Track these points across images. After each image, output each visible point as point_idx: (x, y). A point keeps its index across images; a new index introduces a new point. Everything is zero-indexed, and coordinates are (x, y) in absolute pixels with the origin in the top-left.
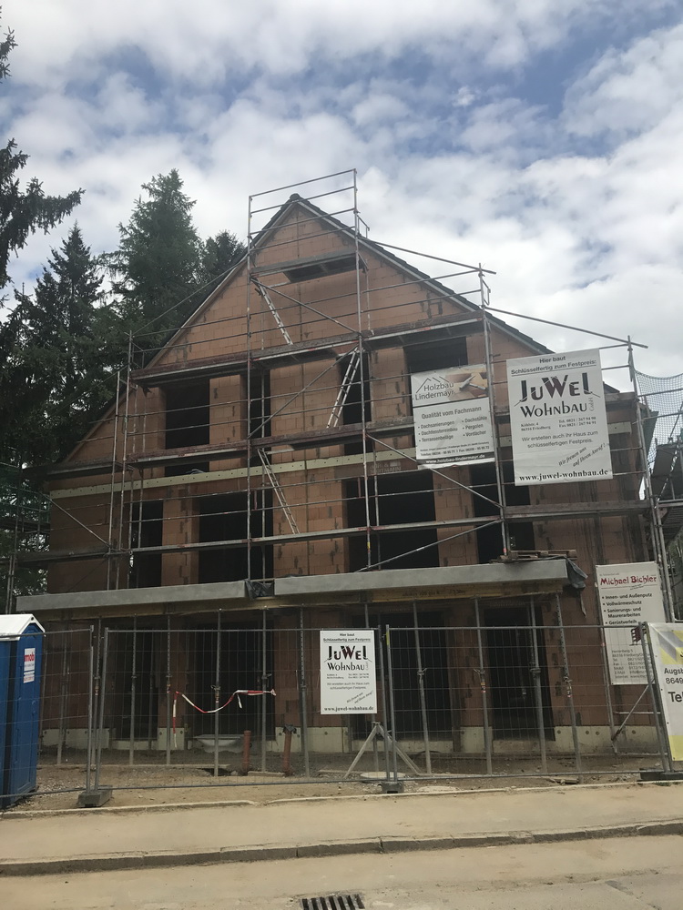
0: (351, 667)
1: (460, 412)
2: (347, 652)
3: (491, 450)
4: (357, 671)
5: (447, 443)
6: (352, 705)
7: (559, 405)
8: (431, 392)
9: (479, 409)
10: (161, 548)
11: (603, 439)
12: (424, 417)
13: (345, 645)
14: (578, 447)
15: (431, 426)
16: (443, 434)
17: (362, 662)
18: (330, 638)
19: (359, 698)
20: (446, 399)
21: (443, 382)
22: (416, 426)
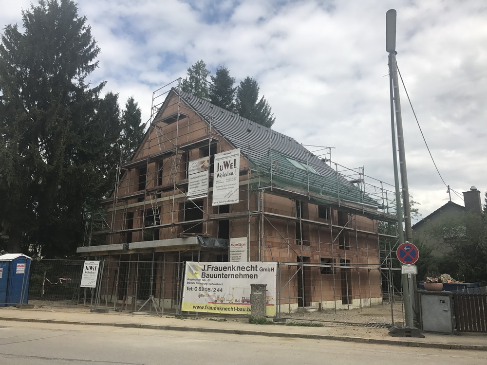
0: (91, 273)
1: (201, 176)
2: (91, 268)
3: (207, 192)
4: (93, 274)
5: (197, 189)
6: (89, 284)
7: (227, 173)
8: (194, 169)
9: (206, 175)
10: (132, 230)
11: (237, 187)
12: (191, 179)
13: (91, 265)
14: (231, 190)
15: (193, 182)
16: (195, 186)
17: (94, 271)
18: (87, 263)
19: (92, 282)
20: (197, 171)
21: (197, 164)
22: (189, 182)
